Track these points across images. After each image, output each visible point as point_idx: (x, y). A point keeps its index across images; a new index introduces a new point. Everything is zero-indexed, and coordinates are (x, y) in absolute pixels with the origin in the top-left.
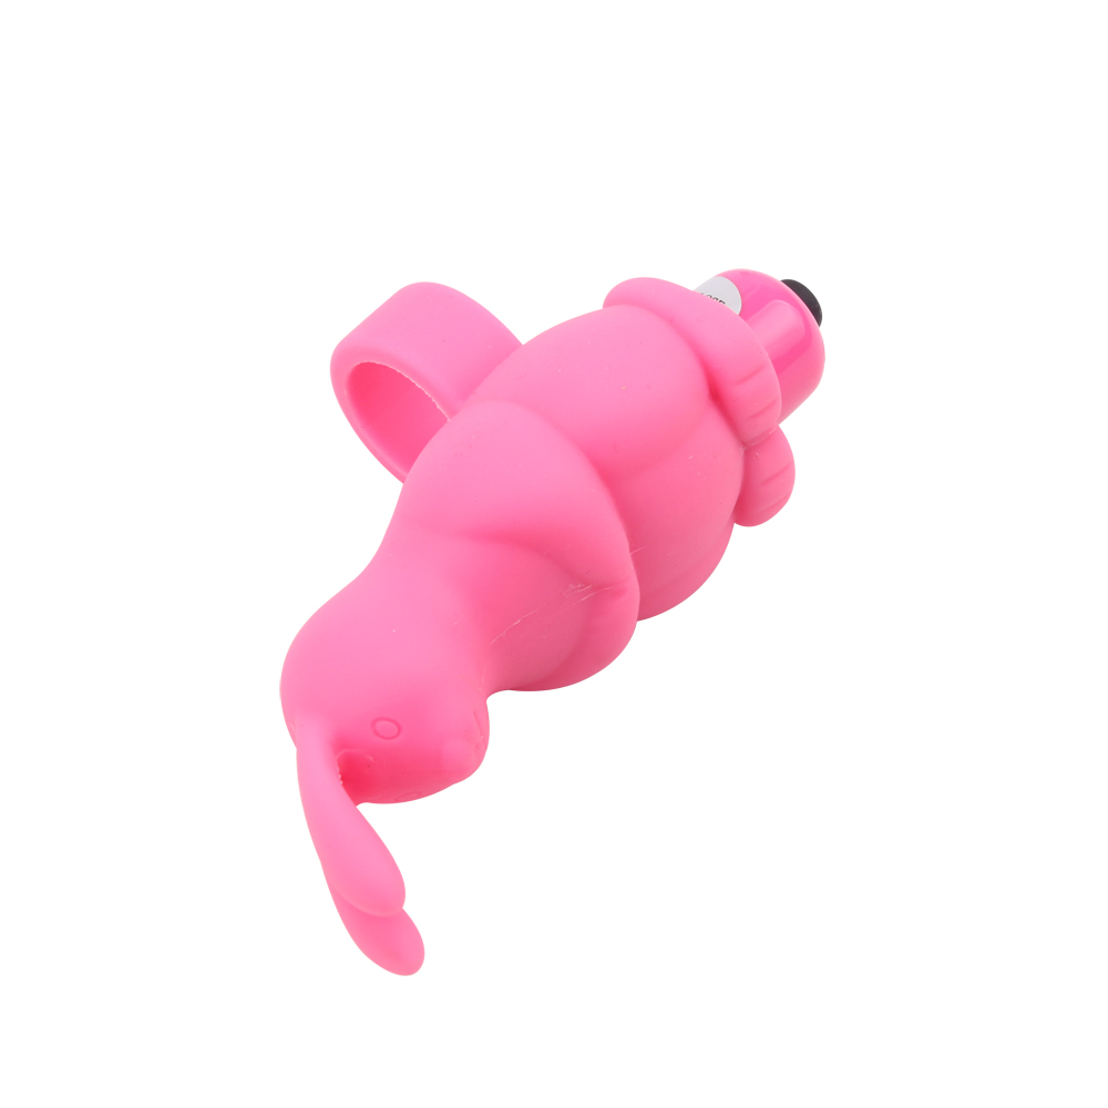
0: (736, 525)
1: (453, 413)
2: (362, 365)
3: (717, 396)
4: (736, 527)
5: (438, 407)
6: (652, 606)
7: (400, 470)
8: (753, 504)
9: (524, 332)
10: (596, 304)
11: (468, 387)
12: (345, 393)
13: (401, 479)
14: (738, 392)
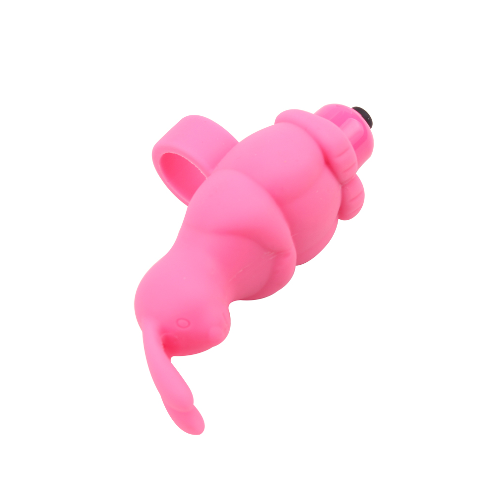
0: (339, 220)
1: (209, 175)
2: (166, 154)
3: (328, 162)
4: (339, 221)
5: (202, 172)
6: (302, 259)
7: (186, 200)
8: (346, 210)
9: (240, 137)
10: (271, 122)
11: (215, 163)
12: (159, 166)
13: (187, 204)
14: (338, 161)
